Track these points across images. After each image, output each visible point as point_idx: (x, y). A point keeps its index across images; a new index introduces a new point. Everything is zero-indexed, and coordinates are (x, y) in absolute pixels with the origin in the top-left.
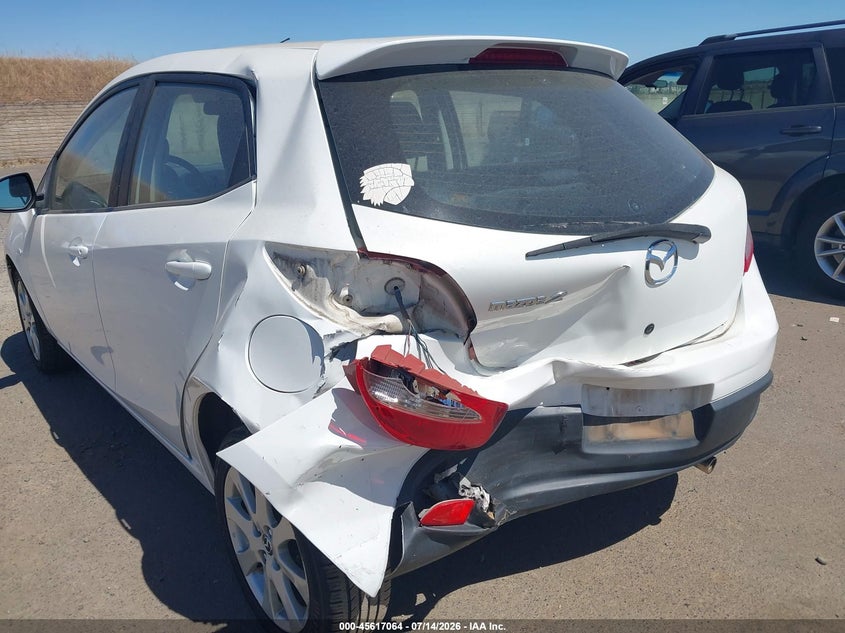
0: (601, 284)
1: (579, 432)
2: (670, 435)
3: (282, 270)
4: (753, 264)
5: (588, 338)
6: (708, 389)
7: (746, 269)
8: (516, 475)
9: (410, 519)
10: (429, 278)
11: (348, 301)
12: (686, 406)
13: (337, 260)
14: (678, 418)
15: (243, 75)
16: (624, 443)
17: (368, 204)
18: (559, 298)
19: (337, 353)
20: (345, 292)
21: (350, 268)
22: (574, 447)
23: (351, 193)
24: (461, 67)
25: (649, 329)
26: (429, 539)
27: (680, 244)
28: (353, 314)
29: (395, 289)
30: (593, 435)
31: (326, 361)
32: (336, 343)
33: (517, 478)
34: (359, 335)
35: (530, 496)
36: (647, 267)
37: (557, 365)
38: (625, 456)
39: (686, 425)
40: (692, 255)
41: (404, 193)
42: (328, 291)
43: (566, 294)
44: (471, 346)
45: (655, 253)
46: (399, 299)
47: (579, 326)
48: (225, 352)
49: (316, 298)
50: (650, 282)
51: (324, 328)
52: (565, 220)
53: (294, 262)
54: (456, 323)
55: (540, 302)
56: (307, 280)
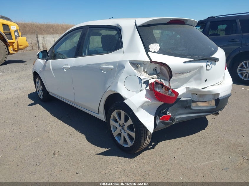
0: (197, 70)
1: (191, 104)
2: (210, 105)
3: (132, 66)
4: (227, 68)
5: (194, 82)
6: (218, 94)
7: (225, 69)
8: (177, 113)
9: (158, 119)
10: (163, 67)
11: (146, 72)
12: (213, 99)
13: (145, 63)
14: (212, 101)
15: (116, 26)
16: (200, 106)
17: (151, 52)
18: (189, 72)
19: (144, 83)
20: (146, 70)
21: (148, 65)
22: (189, 107)
23: (147, 50)
24: (165, 24)
25: (206, 81)
26: (161, 123)
27: (213, 62)
28: (147, 75)
29: (155, 70)
30: (193, 105)
31: (142, 84)
32: (144, 80)
33: (177, 114)
34: (149, 79)
35: (180, 118)
36: (206, 67)
37: (187, 88)
38: (200, 109)
39: (213, 103)
40: (215, 65)
41: (158, 49)
42: (143, 70)
43: (190, 71)
44: (170, 83)
45: (208, 63)
46: (156, 72)
47: (192, 79)
48: (119, 84)
49: (140, 72)
50: (207, 70)
51: (142, 77)
52: (190, 56)
53: (135, 64)
54: (167, 78)
55: (186, 73)
56: (138, 68)
